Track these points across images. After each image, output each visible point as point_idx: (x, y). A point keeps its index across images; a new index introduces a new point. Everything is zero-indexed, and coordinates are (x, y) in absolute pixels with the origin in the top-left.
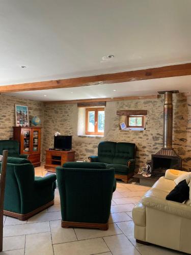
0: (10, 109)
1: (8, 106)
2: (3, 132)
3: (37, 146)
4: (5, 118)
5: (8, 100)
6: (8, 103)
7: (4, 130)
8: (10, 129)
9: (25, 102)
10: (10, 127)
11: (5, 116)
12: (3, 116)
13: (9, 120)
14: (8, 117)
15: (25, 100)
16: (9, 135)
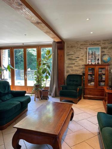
0: (83, 52)
1: (81, 49)
2: (77, 69)
3: (104, 81)
4: (78, 59)
5: (81, 45)
6: (81, 48)
7: (78, 67)
8: (83, 67)
9: (98, 43)
10: (83, 65)
11: (79, 57)
12: (77, 57)
13: (82, 60)
14: (81, 58)
15: (98, 41)
16: (82, 71)
